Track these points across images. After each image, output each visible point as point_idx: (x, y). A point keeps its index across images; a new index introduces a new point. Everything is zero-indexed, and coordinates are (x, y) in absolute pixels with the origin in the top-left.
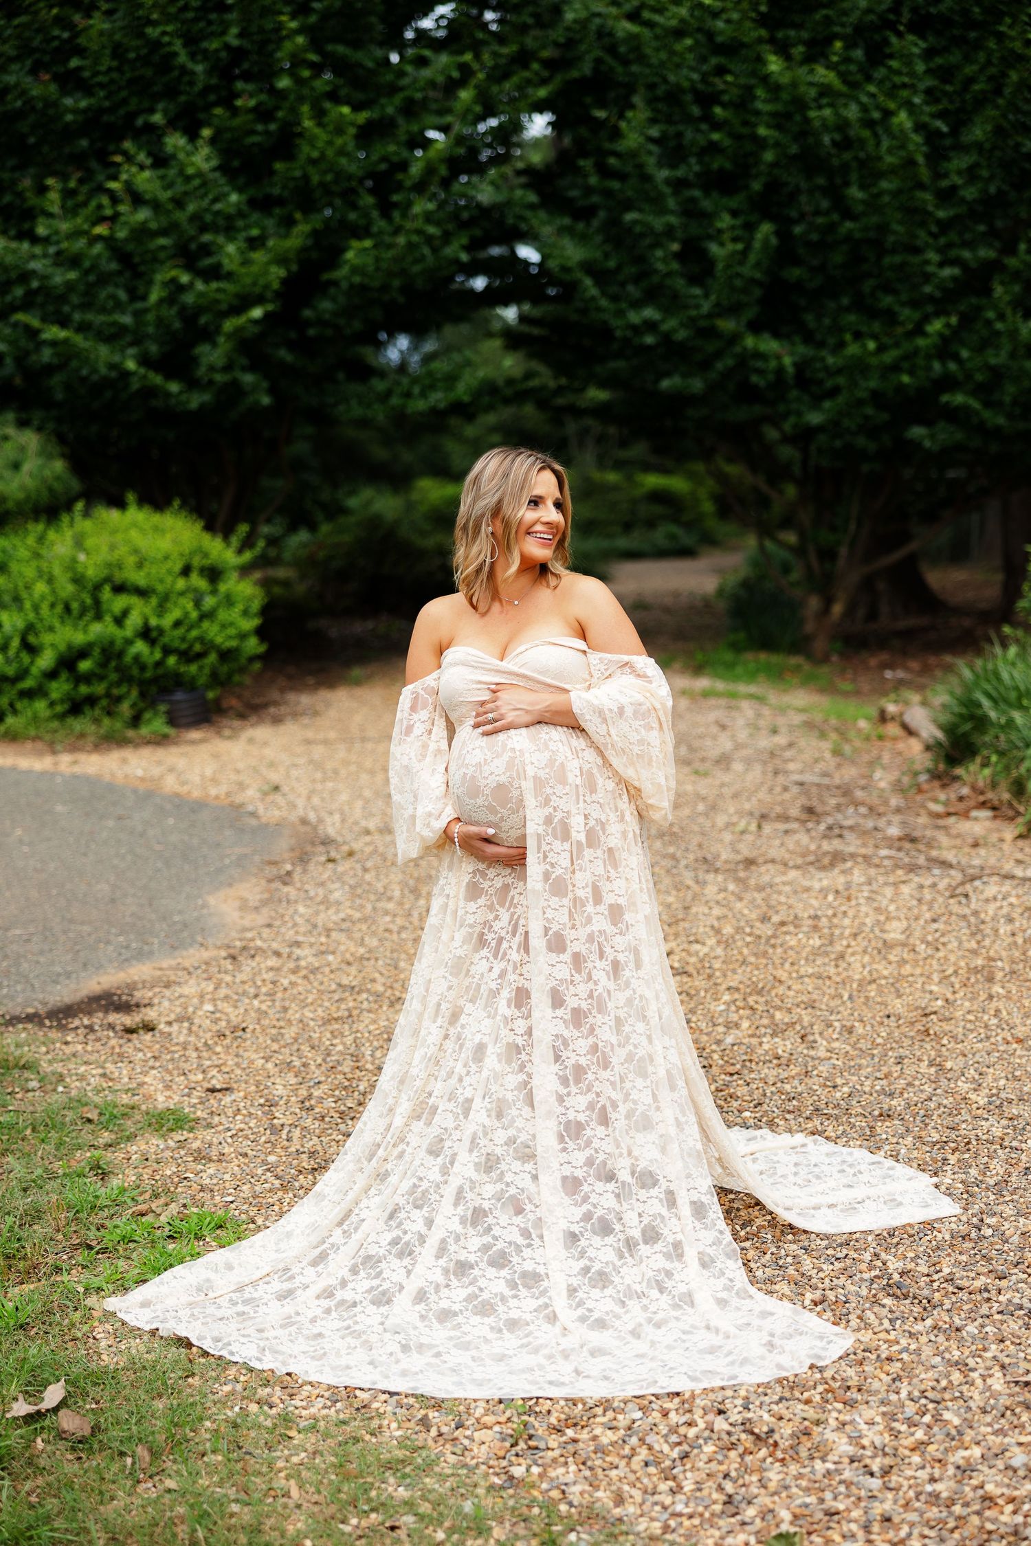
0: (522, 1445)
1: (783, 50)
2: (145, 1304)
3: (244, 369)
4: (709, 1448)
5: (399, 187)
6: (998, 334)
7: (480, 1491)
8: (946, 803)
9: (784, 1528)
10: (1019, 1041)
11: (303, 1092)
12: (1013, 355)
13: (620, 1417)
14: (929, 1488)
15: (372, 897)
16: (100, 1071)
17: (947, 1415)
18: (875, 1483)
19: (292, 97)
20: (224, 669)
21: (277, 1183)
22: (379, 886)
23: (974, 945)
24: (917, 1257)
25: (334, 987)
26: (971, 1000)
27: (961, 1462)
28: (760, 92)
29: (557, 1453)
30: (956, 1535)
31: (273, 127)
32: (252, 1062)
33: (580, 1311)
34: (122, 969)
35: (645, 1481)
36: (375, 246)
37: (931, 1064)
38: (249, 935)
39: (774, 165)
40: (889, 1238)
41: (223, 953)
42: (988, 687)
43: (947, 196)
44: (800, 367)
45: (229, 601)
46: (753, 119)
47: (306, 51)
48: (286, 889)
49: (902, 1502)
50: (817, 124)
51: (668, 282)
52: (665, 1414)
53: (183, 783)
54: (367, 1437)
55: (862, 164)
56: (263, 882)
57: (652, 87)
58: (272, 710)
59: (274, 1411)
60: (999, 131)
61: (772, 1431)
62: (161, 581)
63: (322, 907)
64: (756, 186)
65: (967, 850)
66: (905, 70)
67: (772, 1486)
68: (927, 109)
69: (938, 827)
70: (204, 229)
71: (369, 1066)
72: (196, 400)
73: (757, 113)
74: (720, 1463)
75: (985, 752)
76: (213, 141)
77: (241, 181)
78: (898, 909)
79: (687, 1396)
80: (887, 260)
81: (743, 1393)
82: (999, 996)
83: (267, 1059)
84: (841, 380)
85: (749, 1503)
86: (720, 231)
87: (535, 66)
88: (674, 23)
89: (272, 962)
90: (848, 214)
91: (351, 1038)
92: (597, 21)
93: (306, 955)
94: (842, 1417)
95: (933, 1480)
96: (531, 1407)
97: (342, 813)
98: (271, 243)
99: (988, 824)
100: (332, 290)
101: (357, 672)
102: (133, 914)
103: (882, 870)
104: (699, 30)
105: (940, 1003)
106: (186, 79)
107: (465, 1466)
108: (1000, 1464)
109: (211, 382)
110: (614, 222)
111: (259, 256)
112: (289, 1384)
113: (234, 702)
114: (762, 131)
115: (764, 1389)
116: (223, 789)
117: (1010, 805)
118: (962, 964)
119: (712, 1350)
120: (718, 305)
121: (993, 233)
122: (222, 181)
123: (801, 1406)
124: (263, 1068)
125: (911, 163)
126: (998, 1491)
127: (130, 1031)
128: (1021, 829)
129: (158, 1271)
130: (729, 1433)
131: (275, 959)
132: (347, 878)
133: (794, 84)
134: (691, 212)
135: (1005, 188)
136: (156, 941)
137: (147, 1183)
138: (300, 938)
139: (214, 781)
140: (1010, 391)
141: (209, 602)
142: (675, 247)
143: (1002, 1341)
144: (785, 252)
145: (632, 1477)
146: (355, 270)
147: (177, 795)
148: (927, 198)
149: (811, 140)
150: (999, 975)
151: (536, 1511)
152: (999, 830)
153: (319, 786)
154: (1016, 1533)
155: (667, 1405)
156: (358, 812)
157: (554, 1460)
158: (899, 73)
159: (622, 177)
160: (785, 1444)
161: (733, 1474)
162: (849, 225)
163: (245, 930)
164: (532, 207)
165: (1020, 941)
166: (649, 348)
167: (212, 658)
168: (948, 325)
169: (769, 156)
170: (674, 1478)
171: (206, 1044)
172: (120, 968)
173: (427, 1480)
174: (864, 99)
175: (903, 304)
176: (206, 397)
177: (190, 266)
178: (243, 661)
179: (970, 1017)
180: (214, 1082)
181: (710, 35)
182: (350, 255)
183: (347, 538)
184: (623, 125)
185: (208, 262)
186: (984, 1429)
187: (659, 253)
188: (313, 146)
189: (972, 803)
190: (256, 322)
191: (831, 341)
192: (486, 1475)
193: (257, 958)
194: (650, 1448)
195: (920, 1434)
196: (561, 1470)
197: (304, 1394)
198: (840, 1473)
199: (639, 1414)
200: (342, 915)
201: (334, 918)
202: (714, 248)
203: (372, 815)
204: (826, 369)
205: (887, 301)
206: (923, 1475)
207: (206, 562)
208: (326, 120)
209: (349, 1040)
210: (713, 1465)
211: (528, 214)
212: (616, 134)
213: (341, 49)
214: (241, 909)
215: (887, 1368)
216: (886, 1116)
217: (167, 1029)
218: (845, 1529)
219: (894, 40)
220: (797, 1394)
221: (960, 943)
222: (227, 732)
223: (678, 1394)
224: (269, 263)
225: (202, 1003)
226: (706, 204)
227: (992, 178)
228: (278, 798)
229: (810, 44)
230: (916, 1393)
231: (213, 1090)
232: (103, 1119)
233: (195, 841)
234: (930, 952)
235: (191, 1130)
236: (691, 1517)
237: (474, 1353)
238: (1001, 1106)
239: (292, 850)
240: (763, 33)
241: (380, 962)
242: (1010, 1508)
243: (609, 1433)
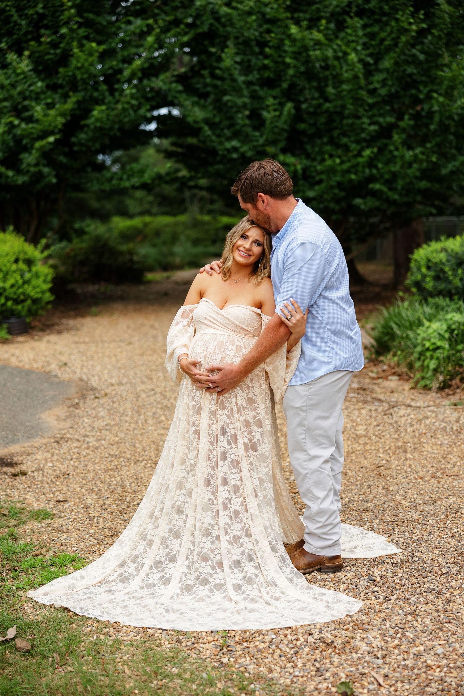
0: (225, 650)
1: (297, 22)
2: (46, 594)
3: (44, 166)
4: (307, 649)
5: (118, 81)
6: (395, 157)
7: (209, 669)
8: (377, 373)
9: (343, 680)
10: (421, 478)
11: (101, 502)
12: (402, 167)
13: (266, 637)
14: (403, 663)
15: (119, 415)
16: (4, 493)
17: (407, 634)
18: (380, 662)
19: (68, 38)
20: (34, 307)
21: (96, 542)
22: (121, 410)
23: (396, 436)
24: (387, 570)
25: (107, 455)
26: (398, 460)
27: (416, 652)
28: (287, 42)
29: (241, 652)
30: (416, 681)
31: (58, 51)
32: (75, 489)
33: (244, 596)
34: (6, 447)
35: (281, 663)
36: (107, 109)
37: (383, 488)
38: (63, 432)
39: (293, 76)
40: (374, 562)
41: (53, 440)
42: (396, 320)
43: (373, 92)
44: (305, 170)
45: (37, 276)
46: (284, 54)
47: (75, 16)
48: (77, 411)
49: (392, 669)
50: (313, 58)
51: (244, 129)
52: (286, 636)
53: (21, 361)
54: (156, 648)
55: (335, 77)
56: (66, 408)
57: (236, 38)
58: (56, 327)
59: (111, 638)
60: (396, 63)
61: (333, 642)
62: (5, 265)
63: (95, 419)
64: (285, 85)
65: (388, 394)
66: (354, 34)
67: (336, 664)
68: (364, 52)
69: (374, 384)
70: (25, 99)
71: (129, 490)
72: (21, 180)
73: (286, 52)
74: (312, 655)
75: (394, 350)
76: (29, 57)
77: (43, 76)
78: (361, 420)
79: (294, 628)
80: (345, 122)
81: (318, 627)
82: (410, 459)
83: (82, 488)
84: (323, 177)
85: (327, 671)
86: (268, 106)
87: (182, 26)
88: (247, 8)
89: (76, 444)
90: (327, 100)
91: (119, 478)
92: (211, 6)
93: (92, 441)
94: (362, 636)
95: (404, 660)
96: (226, 634)
97: (99, 376)
98: (58, 106)
99: (397, 382)
100: (86, 129)
101: (94, 309)
102: (6, 422)
103: (352, 403)
104: (259, 12)
105: (384, 462)
106: (17, 27)
107: (201, 659)
108: (432, 653)
109: (28, 171)
110: (218, 100)
111: (52, 112)
112: (117, 626)
113: (37, 323)
114: (288, 60)
115: (327, 625)
116: (40, 365)
117: (407, 375)
118: (392, 445)
119: (302, 609)
120: (267, 140)
121: (393, 110)
122: (34, 76)
123: (344, 632)
124: (80, 491)
125: (356, 77)
126: (433, 663)
127: (15, 475)
128: (412, 385)
129: (49, 580)
130: (315, 643)
131: (77, 442)
132: (105, 406)
133: (303, 39)
134: (254, 96)
135: (399, 89)
136: (20, 434)
137: (35, 542)
138: (88, 433)
139: (35, 360)
140: (400, 184)
141: (28, 276)
142: (247, 113)
143: (427, 604)
144: (298, 117)
145: (275, 662)
146: (97, 120)
147: (18, 367)
148: (363, 93)
149: (310, 65)
150: (409, 450)
151: (235, 676)
152: (402, 385)
153: (86, 364)
154: (441, 680)
155: (286, 632)
156: (106, 376)
157: (240, 655)
158: (351, 35)
159: (222, 79)
160: (339, 647)
161: (318, 659)
162: (327, 105)
163: (60, 429)
164: (180, 92)
165: (417, 435)
166: (234, 160)
167: (29, 302)
168: (372, 152)
169: (291, 72)
170: (293, 662)
171: (51, 481)
172: (5, 447)
173: (185, 665)
174: (335, 47)
175: (352, 142)
176: (26, 178)
177: (18, 116)
178: (43, 304)
179: (398, 468)
180: (59, 498)
181: (264, 14)
182: (95, 113)
183: (84, 245)
184: (223, 55)
185: (26, 114)
186: (423, 639)
187: (240, 115)
188: (78, 61)
189: (389, 373)
190: (50, 143)
191: (319, 158)
192: (211, 662)
193: (69, 442)
194: (281, 650)
195: (397, 642)
196: (244, 660)
197: (124, 631)
198: (364, 658)
199: (274, 636)
200: (105, 423)
201: (102, 424)
202: (265, 114)
203: (113, 377)
204: (316, 171)
205: (345, 140)
206: (400, 658)
207: (26, 257)
208: (84, 49)
209: (118, 479)
210: (309, 656)
211: (178, 95)
212: (220, 59)
213: (91, 16)
214: (57, 420)
215: (379, 615)
216: (366, 510)
217: (32, 474)
218: (369, 680)
219: (349, 20)
220: (342, 627)
221: (391, 435)
222: (36, 338)
223: (290, 628)
224: (57, 116)
225: (46, 462)
226: (261, 93)
227: (393, 85)
228: (67, 369)
229: (310, 20)
230: (394, 625)
231: (59, 501)
232: (11, 514)
233: (31, 389)
234: (377, 439)
235: (52, 519)
236: (302, 677)
237: (197, 612)
238: (416, 506)
239: (77, 393)
240: (288, 15)
241: (127, 444)
242: (438, 670)
243: (262, 644)
